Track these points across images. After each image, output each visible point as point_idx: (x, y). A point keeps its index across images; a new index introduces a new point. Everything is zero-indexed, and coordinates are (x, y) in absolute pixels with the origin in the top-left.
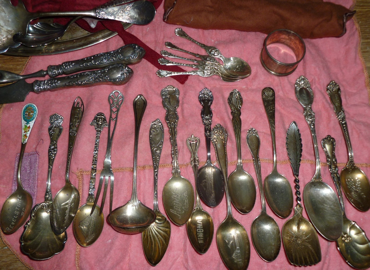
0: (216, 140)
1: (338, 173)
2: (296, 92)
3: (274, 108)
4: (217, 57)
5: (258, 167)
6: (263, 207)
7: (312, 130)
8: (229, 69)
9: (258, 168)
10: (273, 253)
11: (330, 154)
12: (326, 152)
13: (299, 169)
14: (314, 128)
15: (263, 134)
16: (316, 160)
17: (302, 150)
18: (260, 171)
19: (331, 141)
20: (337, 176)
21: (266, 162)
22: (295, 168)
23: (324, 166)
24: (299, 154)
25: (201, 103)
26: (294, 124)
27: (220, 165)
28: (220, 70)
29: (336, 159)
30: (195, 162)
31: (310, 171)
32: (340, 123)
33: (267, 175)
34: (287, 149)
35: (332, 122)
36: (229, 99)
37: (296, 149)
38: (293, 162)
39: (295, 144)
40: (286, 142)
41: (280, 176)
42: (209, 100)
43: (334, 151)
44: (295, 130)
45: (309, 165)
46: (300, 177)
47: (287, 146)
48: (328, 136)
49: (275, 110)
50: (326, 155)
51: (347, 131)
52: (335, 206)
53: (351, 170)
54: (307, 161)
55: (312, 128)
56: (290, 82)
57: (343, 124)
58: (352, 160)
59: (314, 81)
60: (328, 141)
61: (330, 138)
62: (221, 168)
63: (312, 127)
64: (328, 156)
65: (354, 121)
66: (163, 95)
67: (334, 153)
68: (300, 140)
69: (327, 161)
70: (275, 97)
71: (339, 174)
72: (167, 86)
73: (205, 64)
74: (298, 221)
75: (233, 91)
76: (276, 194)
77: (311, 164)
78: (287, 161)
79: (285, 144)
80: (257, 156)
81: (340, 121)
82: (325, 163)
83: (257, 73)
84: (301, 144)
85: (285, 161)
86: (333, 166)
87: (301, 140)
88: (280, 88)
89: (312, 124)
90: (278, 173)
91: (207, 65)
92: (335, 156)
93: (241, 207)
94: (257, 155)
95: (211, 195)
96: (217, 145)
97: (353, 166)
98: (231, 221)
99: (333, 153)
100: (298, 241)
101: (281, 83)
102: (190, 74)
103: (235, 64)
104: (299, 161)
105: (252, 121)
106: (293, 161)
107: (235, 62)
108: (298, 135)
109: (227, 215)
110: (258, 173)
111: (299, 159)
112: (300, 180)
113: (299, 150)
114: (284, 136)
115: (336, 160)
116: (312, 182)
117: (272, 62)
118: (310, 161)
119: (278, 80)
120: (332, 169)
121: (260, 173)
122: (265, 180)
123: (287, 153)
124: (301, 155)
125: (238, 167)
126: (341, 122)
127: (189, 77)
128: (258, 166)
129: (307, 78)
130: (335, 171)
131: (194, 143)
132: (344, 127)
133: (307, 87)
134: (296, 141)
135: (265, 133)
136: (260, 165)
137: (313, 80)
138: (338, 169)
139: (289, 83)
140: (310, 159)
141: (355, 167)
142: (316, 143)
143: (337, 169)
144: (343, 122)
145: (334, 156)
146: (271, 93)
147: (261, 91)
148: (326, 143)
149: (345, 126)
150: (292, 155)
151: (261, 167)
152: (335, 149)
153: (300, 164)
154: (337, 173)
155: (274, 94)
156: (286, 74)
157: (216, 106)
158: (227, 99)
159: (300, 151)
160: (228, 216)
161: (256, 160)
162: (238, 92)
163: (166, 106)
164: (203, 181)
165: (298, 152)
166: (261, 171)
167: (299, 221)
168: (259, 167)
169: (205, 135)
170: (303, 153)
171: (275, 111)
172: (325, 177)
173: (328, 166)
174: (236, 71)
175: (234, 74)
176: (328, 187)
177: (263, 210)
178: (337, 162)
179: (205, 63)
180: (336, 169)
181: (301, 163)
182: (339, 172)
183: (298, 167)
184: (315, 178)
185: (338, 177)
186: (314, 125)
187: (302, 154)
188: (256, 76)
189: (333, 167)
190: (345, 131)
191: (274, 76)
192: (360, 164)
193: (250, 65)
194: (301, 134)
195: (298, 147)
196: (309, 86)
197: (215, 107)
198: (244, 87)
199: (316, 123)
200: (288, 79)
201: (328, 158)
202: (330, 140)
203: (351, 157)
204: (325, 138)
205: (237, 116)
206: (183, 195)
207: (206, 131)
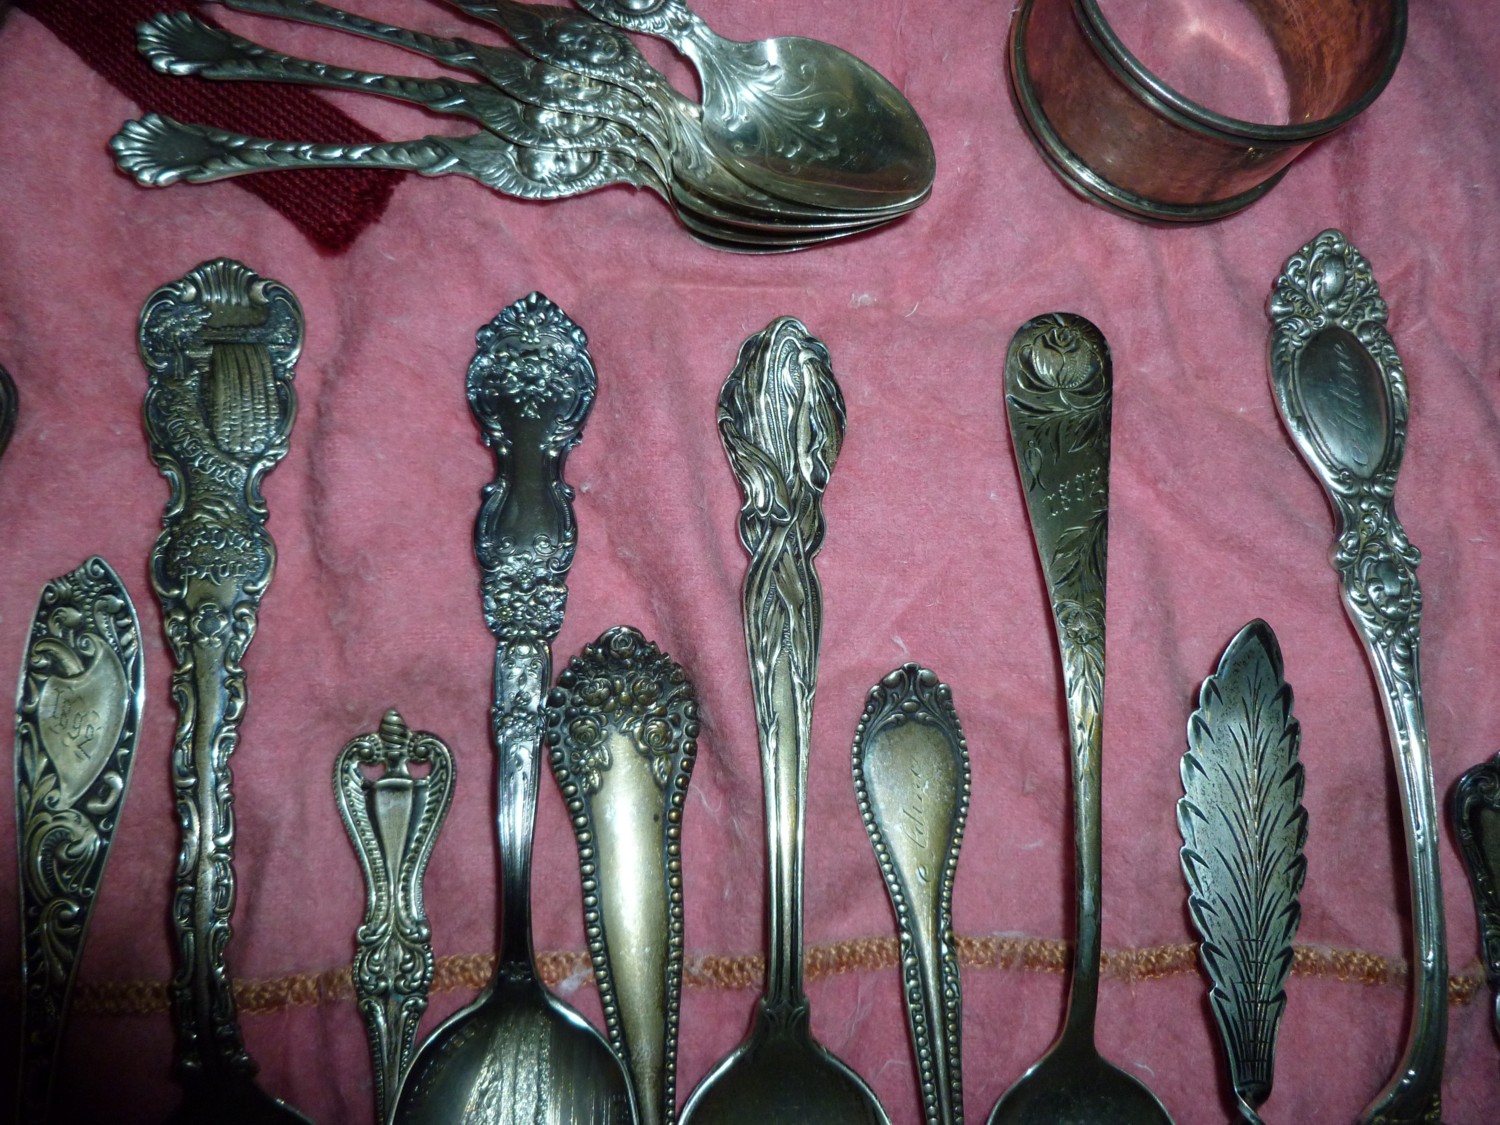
2: (1278, 366)
3: (1104, 500)
4: (647, 25)
5: (936, 1014)
8: (750, 136)
9: (936, 1020)
17: (1301, 865)
22: (1245, 1029)
24: (1280, 908)
25: (484, 430)
26: (1255, 643)
27: (614, 994)
28: (668, 145)
34: (1189, 858)
36: (731, 400)
37: (1258, 864)
38: (1227, 980)
39: (1256, 811)
42: (550, 408)
44: (1256, 692)
49: (1104, 516)
56: (1232, 280)
59: (1415, 280)
64: (1489, 913)
66: (157, 342)
68: (1293, 780)
69: (1486, 949)
70: (1109, 395)
72: (198, 269)
73: (536, 85)
75: (770, 327)
83: (973, 185)
84: (1303, 815)
87: (1299, 773)
88: (1152, 317)
91: (556, 98)
96: (596, 812)
101: (1161, 282)
102: (405, 160)
103: (800, 97)
104: (1275, 965)
105: (908, 601)
106: (1231, 972)
107: (796, 81)
108: (1278, 736)
111: (1278, 949)
113: (1282, 866)
117: (1117, 96)
119: (1143, 252)
124: (1295, 913)
125: (766, 1029)
127: (402, 192)
128: (943, 1005)
129: (1364, 251)
133: (1365, 327)
134: (1263, 793)
137: (1407, 272)
139: (1230, 281)
146: (1079, 367)
147: (1004, 340)
148: (1487, 806)
150: (1224, 917)
153: (1282, 997)
155: (1103, 376)
156: (1210, 211)
157: (612, 457)
158: (710, 399)
159: (1294, 872)
162: (809, 340)
163: (169, 451)
165: (1275, 887)
166: (958, 1055)
171: (1105, 526)
174: (801, 157)
175: (784, 189)
179: (539, 75)
181: (1292, 985)
183: (1270, 1018)
188: (963, 211)
191: (1114, 218)
193: (922, 110)
194: (1303, 728)
195: (1275, 845)
196: (1378, 315)
197: (601, 468)
198: (866, 298)
200: (1218, 254)
204: (1489, 769)
205: (789, 558)
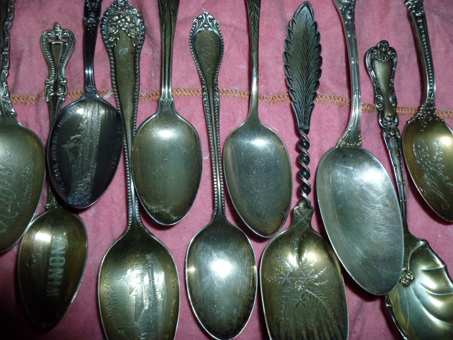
0: (116, 39)
1: (398, 131)
5: (212, 106)
6: (218, 207)
7: (347, 25)
9: (212, 109)
10: (235, 315)
11: (382, 86)
12: (376, 79)
13: (312, 117)
14: (353, 20)
15: (232, 29)
16: (350, 96)
17: (320, 71)
18: (217, 116)
19: (388, 55)
20: (395, 136)
21: (234, 96)
22: (302, 112)
23: (369, 111)
24: (313, 82)
26: (305, 8)
27: (119, 98)
29: (396, 97)
30: (56, 90)
31: (337, 123)
32: (411, 14)
33: (233, 129)
34: (286, 67)
35: (393, 13)
37: (307, 69)
38: (297, 99)
39: (306, 55)
40: (284, 50)
41: (265, 132)
43: (393, 78)
44: (306, 23)
45: (335, 108)
46: (313, 136)
47: (287, 59)
48: (383, 42)
50: (374, 86)
51: (426, 33)
52: (387, 206)
53: (425, 124)
54: (330, 97)
55: (348, 20)
57: (417, 18)
58: (432, 100)
60: (381, 54)
61: (385, 47)
62: (121, 107)
63: (349, 18)
64: (377, 90)
65: (439, 15)
67: (392, 84)
68: (317, 49)
69: (376, 100)
71: (401, 132)
74: (300, 239)
76: (252, 173)
77: (341, 106)
78: (284, 96)
79: (281, 55)
80: (213, 81)
81: (411, 9)
82: (371, 106)
84: (321, 58)
85: (279, 97)
86: (388, 114)
87: (319, 47)
89: (349, 12)
90: (262, 123)
92: (394, 91)
93: (161, 206)
94: (213, 78)
95: (83, 174)
96: (115, 51)
97: (432, 115)
98: (138, 236)
99: (390, 82)
100: (298, 283)
104: (311, 97)
106: (298, 97)
108: (313, 36)
109: (128, 223)
110: (212, 122)
111: (312, 92)
112: (311, 143)
113: (314, 70)
114: (281, 35)
115: (395, 100)
116: (339, 148)
118: (338, 99)
120: (385, 119)
121: (216, 122)
122: (227, 140)
123: (285, 77)
124: (318, 83)
125: (162, 106)
126: (414, 14)
128: (214, 104)
130: (391, 124)
131: (59, 44)
132: (419, 24)
134: (308, 51)
135: (236, 28)
136: (219, 102)
138: (398, 121)
140: (338, 95)
141: (435, 117)
142: (354, 54)
143: (396, 121)
144: (417, 12)
145: (391, 90)
148: (377, 59)
149: (422, 22)
150: (296, 82)
151: (221, 108)
152: (394, 74)
153: (313, 105)
154: (396, 130)
159: (317, 73)
160: (131, 226)
161: (211, 89)
164: (72, 137)
165: (311, 76)
166: (218, 118)
167: (303, 236)
168: (214, 107)
169: (84, 22)
170: (324, 79)
172: (367, 138)
173: (376, 112)
176: (374, 161)
177: (217, 213)
178: (396, 105)
180: (394, 120)
181: (316, 102)
182: (401, 128)
183: (309, 110)
184: (347, 140)
185: (397, 138)
186: (352, 14)
187: (321, 80)
189: (388, 116)
190: (421, 35)
192: (446, 112)
194: (321, 35)
195: (312, 65)
199: (356, 10)
201: (379, 93)
202: (386, 52)
203: (431, 93)
204: (376, 48)
206: (24, 171)
207: (87, 13)
